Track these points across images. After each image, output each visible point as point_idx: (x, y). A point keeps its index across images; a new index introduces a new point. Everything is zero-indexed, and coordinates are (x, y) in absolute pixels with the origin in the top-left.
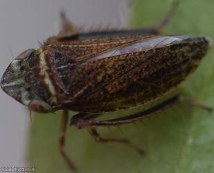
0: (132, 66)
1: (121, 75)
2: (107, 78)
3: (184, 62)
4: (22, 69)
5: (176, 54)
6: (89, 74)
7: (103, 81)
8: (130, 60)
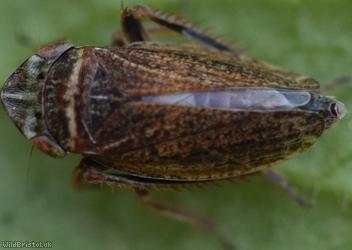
0: (205, 127)
5: (280, 125)
6: (135, 121)
8: (206, 118)
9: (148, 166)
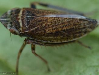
1: (53, 26)
2: (47, 26)
3: (84, 28)
4: (11, 14)
7: (45, 27)
8: (59, 21)
9: (43, 37)
